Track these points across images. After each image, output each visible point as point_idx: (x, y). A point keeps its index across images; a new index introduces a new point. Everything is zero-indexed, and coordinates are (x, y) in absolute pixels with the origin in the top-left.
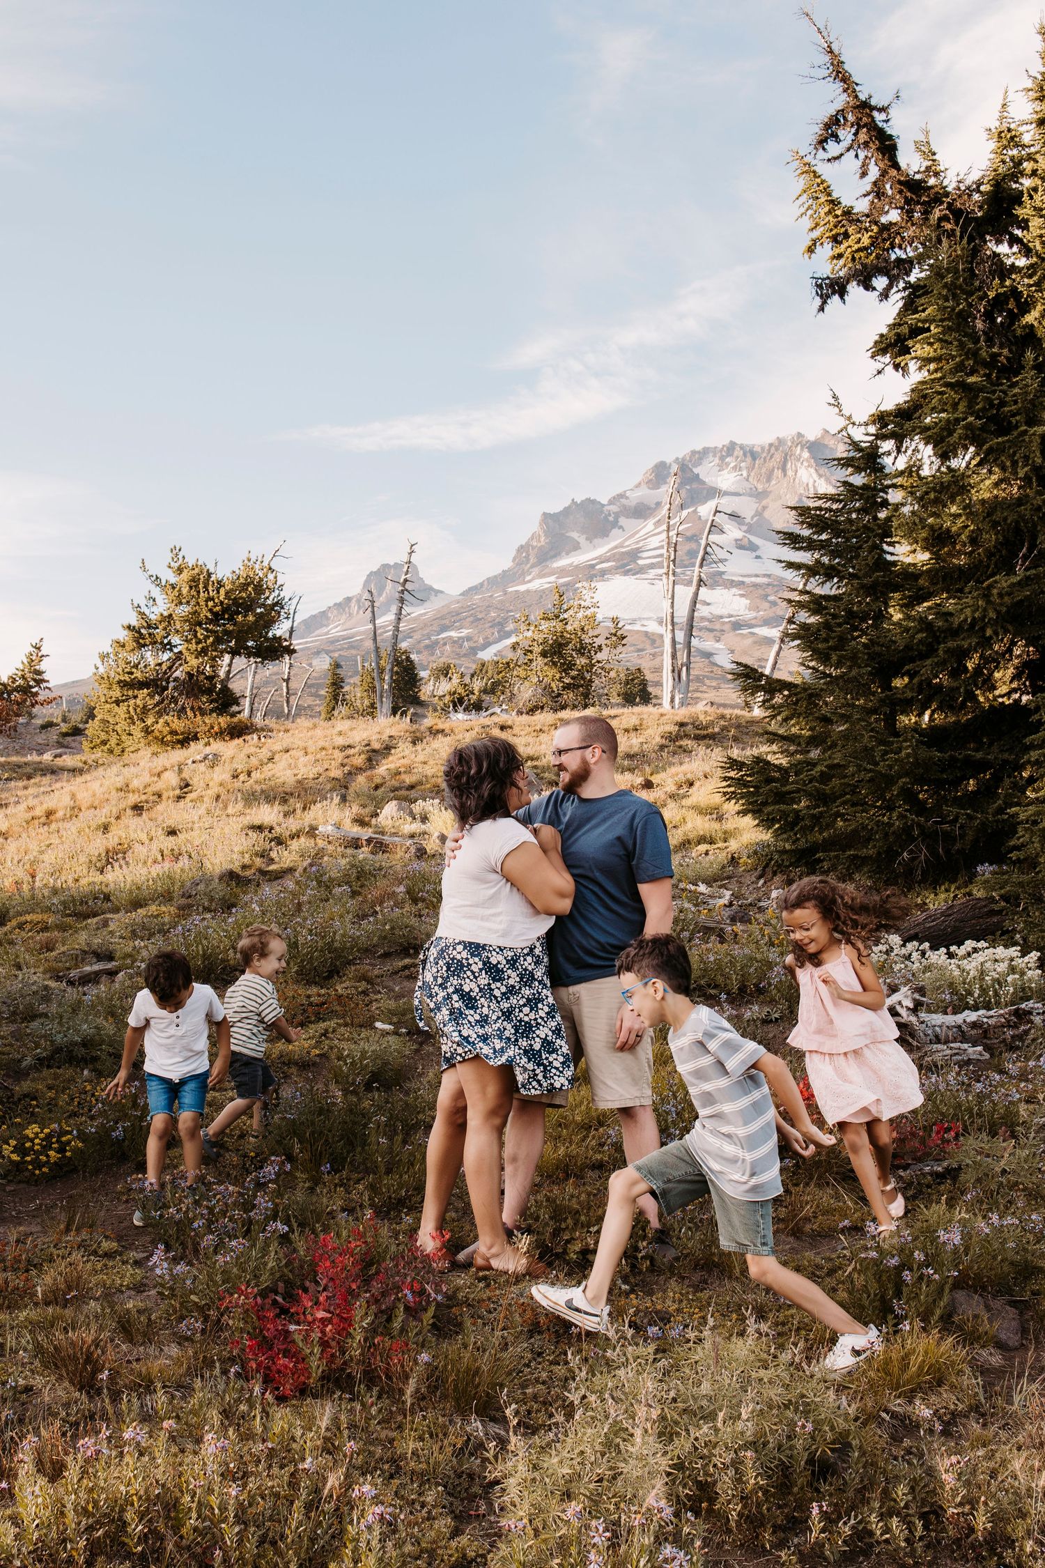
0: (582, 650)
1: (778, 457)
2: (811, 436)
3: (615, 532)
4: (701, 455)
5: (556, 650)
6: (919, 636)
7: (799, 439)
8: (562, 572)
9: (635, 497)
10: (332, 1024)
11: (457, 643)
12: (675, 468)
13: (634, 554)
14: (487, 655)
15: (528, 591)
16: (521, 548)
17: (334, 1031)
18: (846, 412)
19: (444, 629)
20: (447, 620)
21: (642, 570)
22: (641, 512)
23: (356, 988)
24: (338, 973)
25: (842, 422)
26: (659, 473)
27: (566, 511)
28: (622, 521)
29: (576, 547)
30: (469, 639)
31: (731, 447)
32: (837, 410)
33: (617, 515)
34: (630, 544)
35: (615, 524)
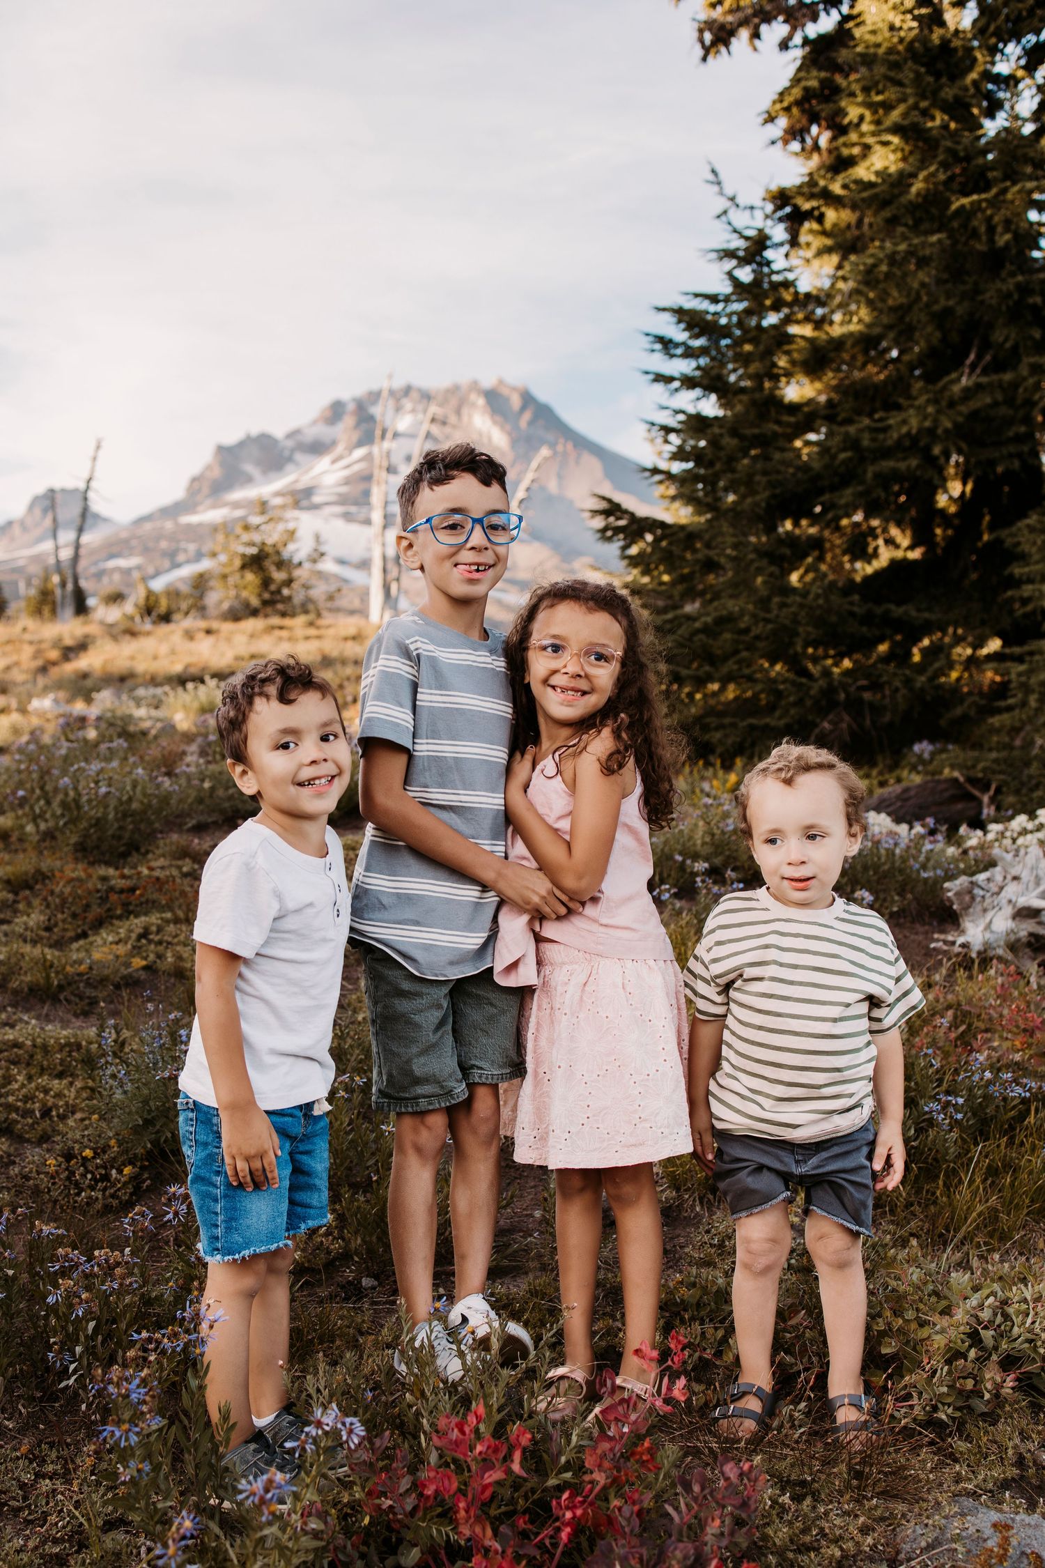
0: (280, 564)
1: (454, 402)
2: (488, 382)
3: (290, 467)
4: (375, 396)
5: (257, 562)
6: (843, 456)
7: (475, 386)
8: (236, 505)
9: (311, 434)
10: (154, 919)
11: (127, 572)
12: (351, 407)
13: (309, 492)
14: (158, 585)
15: (200, 525)
16: (194, 480)
17: (159, 930)
18: (729, 191)
19: (112, 556)
20: (116, 547)
21: (316, 507)
22: (317, 448)
23: (179, 868)
24: (137, 849)
25: (723, 203)
26: (336, 411)
27: (242, 444)
28: (299, 457)
29: (249, 480)
30: (139, 568)
31: (407, 390)
32: (716, 188)
33: (293, 451)
34: (305, 481)
35: (290, 459)
